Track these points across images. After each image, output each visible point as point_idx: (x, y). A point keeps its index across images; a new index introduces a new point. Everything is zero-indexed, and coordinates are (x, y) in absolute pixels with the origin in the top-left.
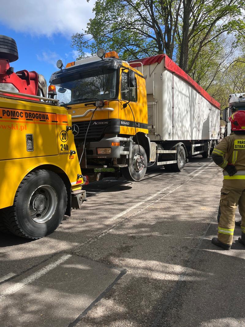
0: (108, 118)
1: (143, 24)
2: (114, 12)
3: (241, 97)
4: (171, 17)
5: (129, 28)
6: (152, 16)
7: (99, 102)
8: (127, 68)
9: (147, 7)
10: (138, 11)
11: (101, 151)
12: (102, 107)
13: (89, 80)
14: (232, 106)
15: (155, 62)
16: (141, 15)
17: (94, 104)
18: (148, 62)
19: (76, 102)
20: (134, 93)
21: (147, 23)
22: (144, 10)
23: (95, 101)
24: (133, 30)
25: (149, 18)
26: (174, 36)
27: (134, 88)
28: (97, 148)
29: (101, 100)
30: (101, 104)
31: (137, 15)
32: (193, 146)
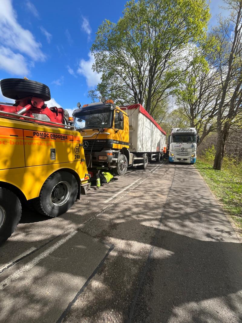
0: (106, 139)
1: (127, 88)
2: (112, 80)
3: (178, 130)
4: (142, 85)
5: (120, 89)
6: (132, 83)
7: (101, 129)
8: (119, 110)
9: (130, 79)
10: (125, 81)
11: (101, 158)
12: (103, 132)
13: (96, 115)
14: (173, 135)
15: (134, 108)
16: (126, 83)
17: (98, 130)
18: (130, 108)
19: (88, 128)
20: (122, 125)
21: (130, 87)
22: (128, 80)
23: (99, 128)
24: (122, 91)
25: (131, 85)
26: (143, 96)
27: (122, 122)
28: (98, 156)
29: (102, 128)
30: (102, 130)
31: (125, 83)
32: (152, 155)
